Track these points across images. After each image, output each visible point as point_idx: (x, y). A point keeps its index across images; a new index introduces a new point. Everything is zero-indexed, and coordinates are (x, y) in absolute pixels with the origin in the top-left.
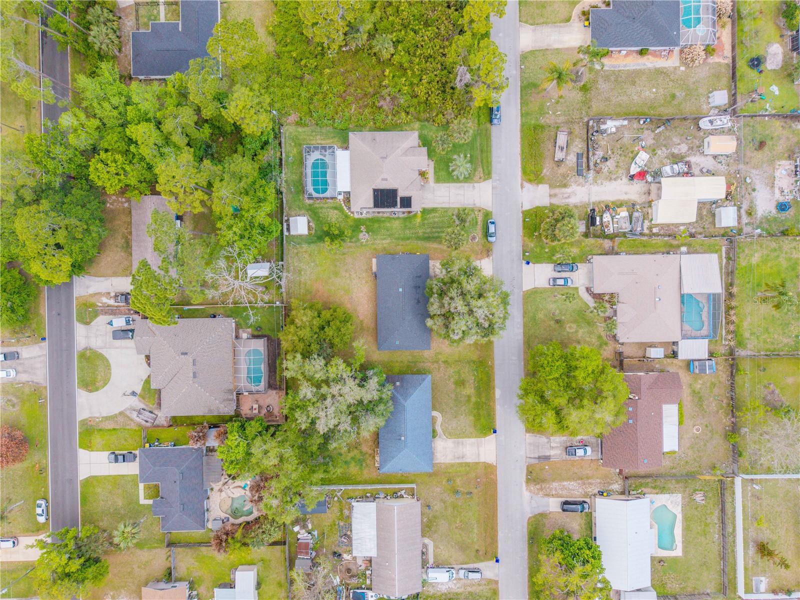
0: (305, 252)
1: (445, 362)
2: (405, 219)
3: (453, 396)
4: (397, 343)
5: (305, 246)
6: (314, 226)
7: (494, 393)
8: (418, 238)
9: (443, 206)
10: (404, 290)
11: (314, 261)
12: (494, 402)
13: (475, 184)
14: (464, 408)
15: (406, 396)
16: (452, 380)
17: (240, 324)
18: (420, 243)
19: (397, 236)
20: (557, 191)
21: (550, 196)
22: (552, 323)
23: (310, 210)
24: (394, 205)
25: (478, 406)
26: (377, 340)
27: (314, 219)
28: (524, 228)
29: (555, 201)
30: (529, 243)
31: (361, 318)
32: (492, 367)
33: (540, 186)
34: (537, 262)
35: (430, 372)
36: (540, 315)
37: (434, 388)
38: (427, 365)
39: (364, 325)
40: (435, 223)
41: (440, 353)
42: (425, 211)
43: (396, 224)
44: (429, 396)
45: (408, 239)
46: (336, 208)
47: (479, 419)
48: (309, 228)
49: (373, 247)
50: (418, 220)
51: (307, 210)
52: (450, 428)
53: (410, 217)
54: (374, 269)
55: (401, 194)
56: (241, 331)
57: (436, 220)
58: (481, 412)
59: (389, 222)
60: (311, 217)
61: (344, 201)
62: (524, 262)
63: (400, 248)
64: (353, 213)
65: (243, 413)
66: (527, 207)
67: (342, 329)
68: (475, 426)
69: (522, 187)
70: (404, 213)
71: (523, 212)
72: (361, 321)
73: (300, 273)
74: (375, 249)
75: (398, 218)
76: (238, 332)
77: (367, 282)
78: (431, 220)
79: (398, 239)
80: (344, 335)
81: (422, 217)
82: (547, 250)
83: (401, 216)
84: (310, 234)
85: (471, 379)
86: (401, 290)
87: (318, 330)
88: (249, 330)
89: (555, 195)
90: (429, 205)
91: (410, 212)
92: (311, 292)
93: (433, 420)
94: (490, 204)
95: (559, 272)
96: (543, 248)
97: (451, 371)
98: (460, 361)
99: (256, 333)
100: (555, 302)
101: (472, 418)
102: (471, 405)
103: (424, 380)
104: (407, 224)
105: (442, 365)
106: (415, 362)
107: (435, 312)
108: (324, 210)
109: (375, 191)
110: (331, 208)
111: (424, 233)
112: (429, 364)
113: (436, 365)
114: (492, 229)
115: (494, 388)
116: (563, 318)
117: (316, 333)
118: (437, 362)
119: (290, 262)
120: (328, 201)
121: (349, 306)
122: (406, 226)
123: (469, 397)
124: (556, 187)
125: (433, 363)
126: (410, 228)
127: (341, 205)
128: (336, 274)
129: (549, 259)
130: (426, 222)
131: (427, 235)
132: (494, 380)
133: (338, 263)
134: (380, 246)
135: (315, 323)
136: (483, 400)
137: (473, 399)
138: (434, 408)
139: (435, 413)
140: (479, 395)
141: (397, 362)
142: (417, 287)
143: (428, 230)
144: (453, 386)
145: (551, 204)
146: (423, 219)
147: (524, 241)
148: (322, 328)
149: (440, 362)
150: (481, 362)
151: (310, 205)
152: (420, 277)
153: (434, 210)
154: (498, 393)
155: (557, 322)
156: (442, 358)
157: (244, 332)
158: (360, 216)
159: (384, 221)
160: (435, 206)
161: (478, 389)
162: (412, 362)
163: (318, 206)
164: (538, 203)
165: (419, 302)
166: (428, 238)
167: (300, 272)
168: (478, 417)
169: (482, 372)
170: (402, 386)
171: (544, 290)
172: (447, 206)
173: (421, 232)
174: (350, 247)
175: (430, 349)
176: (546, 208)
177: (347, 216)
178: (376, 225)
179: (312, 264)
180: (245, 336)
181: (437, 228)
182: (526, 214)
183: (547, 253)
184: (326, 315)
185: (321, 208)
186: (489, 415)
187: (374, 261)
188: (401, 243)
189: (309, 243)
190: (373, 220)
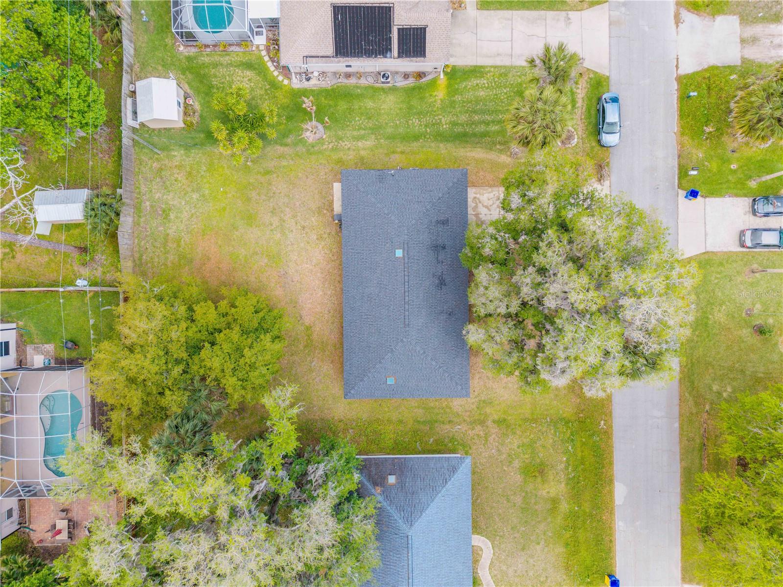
0: (180, 167)
1: (500, 422)
2: (410, 92)
3: (518, 500)
4: (391, 381)
5: (178, 154)
6: (197, 107)
7: (611, 493)
8: (441, 137)
9: (498, 62)
10: (407, 251)
11: (198, 190)
12: (612, 512)
13: (572, 14)
14: (542, 526)
15: (412, 513)
16: (517, 464)
17: (29, 334)
18: (445, 149)
19: (389, 130)
20: (758, 29)
21: (743, 41)
22: (746, 332)
23: (189, 69)
24: (383, 50)
25: (574, 521)
26: (342, 372)
27: (197, 91)
28: (682, 115)
29: (754, 53)
30: (694, 151)
31: (307, 321)
32: (607, 434)
33: (720, 19)
34: (712, 193)
35: (465, 446)
36: (719, 316)
37: (478, 483)
38: (459, 429)
39: (315, 337)
40: (478, 101)
41: (489, 403)
42: (454, 74)
43: (389, 103)
44: (465, 506)
45: (416, 138)
46: (249, 66)
47: (576, 553)
48: (187, 111)
49: (335, 156)
50: (440, 93)
51: (183, 71)
52: (511, 572)
53: (420, 88)
54: (337, 208)
55: (402, 19)
56: (29, 350)
57: (482, 93)
58: (582, 535)
59: (372, 97)
60: (191, 87)
61: (268, 49)
62: (682, 193)
63: (397, 159)
64: (286, 71)
65: (35, 537)
66: (688, 67)
67: (246, 351)
68: (567, 568)
69: (678, 20)
70: (406, 76)
71: (679, 79)
72: (308, 328)
73: (168, 215)
74: (340, 161)
75: (394, 89)
76: (24, 352)
77: (320, 238)
78: (470, 95)
79: (391, 138)
80: (252, 366)
81: (449, 86)
82: (733, 166)
83: (401, 83)
84: (189, 126)
85: (560, 461)
86: (399, 253)
87: (185, 355)
88: (50, 347)
89: (755, 40)
90: (463, 59)
91: (420, 75)
92: (191, 261)
93: (475, 556)
94: (605, 61)
95: (767, 215)
96: (725, 161)
97: (514, 442)
98: (535, 421)
99: (65, 354)
100: (752, 284)
101: (560, 549)
102: (559, 520)
103: (454, 470)
104: (414, 102)
105: (494, 429)
106: (431, 423)
107: (491, 308)
108: (222, 71)
109: (337, 10)
110: (238, 66)
111: (454, 124)
112: (463, 427)
113: (478, 429)
114: (612, 116)
115: (611, 482)
116: (771, 321)
117: (178, 362)
118: (482, 423)
119: (143, 189)
120: (232, 48)
121: (279, 292)
122: (410, 108)
123: (555, 501)
124: (756, 20)
125: (473, 423)
126: (419, 113)
127: (261, 58)
128: (250, 219)
129: (738, 189)
130: (458, 98)
131: (459, 129)
132: (611, 463)
133: (253, 194)
134: (351, 155)
135: (174, 335)
136: (587, 507)
137: (564, 507)
138: (476, 528)
139: (478, 540)
140: (576, 496)
141: (390, 421)
142: (438, 248)
143: (463, 118)
144: (519, 478)
145: (744, 60)
146: (452, 91)
147: (681, 145)
148: (195, 349)
149: (489, 423)
150: (582, 422)
151: (189, 59)
152: (445, 222)
153: (476, 71)
154: (620, 492)
155: (761, 331)
156: (494, 413)
157: (37, 351)
158: (306, 85)
159: (360, 97)
160: (480, 61)
161: (574, 483)
162: (424, 423)
163: (206, 60)
164: (714, 58)
165: (442, 283)
166: (462, 137)
167: (165, 214)
168: (574, 548)
169: (583, 444)
170: (401, 484)
171: (728, 257)
172: (507, 62)
173: (445, 121)
174: (281, 157)
175: (467, 395)
176: (731, 69)
177: (274, 85)
178: (343, 105)
179: (195, 196)
180: (38, 360)
181: (483, 112)
182: (685, 83)
183: (734, 172)
184: (207, 314)
185: (216, 65)
186: (598, 542)
187: (337, 187)
188: (400, 147)
189: (187, 148)
190: (335, 94)
